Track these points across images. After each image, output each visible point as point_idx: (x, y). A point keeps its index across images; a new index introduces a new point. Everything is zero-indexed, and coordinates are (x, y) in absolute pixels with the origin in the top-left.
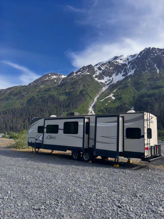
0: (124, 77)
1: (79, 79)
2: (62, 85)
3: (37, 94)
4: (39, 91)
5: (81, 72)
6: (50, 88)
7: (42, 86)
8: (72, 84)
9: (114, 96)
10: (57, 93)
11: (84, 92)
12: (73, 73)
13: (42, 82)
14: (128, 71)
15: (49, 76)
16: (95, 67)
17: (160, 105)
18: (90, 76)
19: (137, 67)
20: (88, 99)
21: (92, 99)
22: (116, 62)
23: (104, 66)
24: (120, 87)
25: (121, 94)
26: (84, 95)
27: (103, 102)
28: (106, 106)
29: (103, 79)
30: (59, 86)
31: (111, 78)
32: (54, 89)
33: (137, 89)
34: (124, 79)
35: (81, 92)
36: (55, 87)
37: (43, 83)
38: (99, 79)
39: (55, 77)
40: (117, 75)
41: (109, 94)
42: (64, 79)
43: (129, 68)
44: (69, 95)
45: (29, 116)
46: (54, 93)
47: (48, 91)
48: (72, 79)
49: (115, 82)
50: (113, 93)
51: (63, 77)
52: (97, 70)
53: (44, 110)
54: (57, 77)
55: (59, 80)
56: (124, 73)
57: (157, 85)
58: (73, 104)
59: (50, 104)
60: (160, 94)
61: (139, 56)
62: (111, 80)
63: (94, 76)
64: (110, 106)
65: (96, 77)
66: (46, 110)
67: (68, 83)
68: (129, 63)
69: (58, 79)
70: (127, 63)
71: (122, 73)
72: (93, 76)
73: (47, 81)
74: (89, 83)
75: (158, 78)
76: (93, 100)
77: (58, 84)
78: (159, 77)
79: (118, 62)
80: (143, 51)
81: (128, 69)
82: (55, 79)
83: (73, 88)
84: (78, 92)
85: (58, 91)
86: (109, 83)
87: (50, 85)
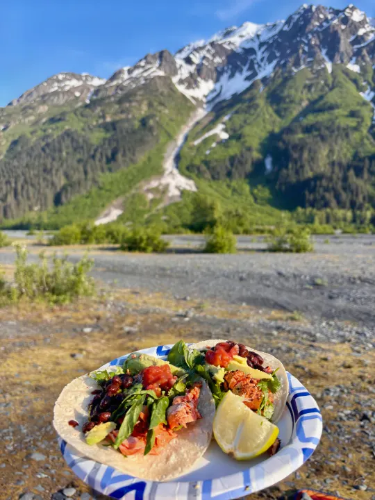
0: (248, 84)
1: (139, 88)
2: (93, 104)
3: (32, 129)
4: (36, 123)
5: (141, 70)
6: (64, 114)
7: (43, 109)
8: (120, 102)
9: (226, 130)
10: (82, 125)
11: (151, 122)
12: (120, 72)
13: (43, 96)
14: (259, 66)
15: (59, 81)
16: (178, 55)
17: (331, 151)
18: (166, 80)
19: (282, 57)
20: (162, 139)
21: (170, 137)
22: (230, 43)
23: (198, 52)
24: (238, 106)
25: (242, 127)
26: (151, 129)
27: (199, 148)
28: (206, 155)
29: (198, 87)
30: (87, 106)
31: (218, 85)
32: (76, 114)
33: (278, 112)
34: (248, 89)
35: (144, 122)
36: (77, 110)
37: (44, 99)
38: (189, 87)
39: (74, 83)
40: (232, 76)
41: (213, 123)
42: (98, 91)
43: (262, 60)
44: (115, 129)
45: (16, 183)
46: (74, 124)
47: (60, 120)
48: (119, 87)
49: (227, 95)
50: (224, 123)
51: (97, 82)
52: (181, 66)
53: (51, 169)
54: (81, 83)
55: (85, 91)
56: (249, 73)
57: (325, 104)
58: (124, 151)
59: (67, 153)
60: (333, 123)
61: (286, 28)
62: (218, 91)
63: (175, 80)
64: (216, 156)
65: (181, 82)
66: (57, 170)
67: (109, 97)
68: (261, 45)
69: (82, 89)
70: (255, 46)
71: (246, 73)
72: (171, 82)
73: (56, 93)
74: (162, 98)
75: (328, 85)
76: (175, 140)
77: (83, 101)
78: (330, 81)
79: (233, 44)
80: (295, 14)
81: (258, 63)
82: (75, 88)
83: (122, 112)
84: (137, 124)
85: (85, 119)
86: (213, 99)
87: (63, 105)
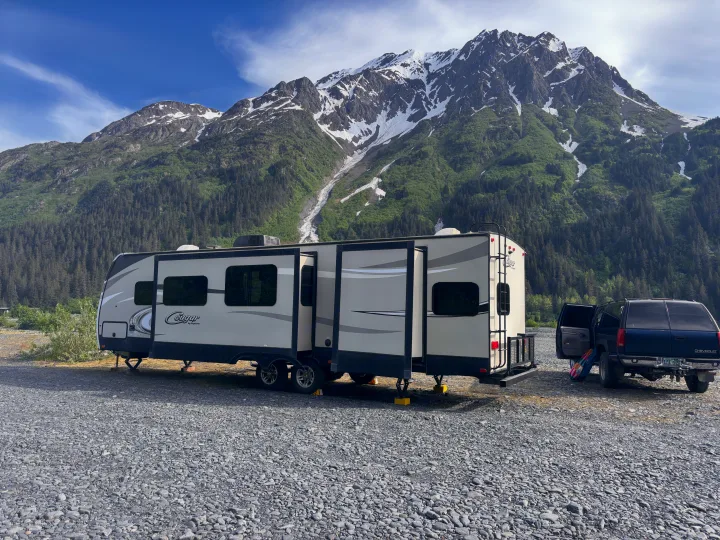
0: (413, 125)
1: (267, 126)
2: (205, 144)
3: (117, 175)
4: (125, 166)
5: (271, 103)
6: (164, 155)
7: (134, 148)
8: (241, 143)
9: (382, 186)
10: (187, 171)
11: (283, 171)
12: (244, 103)
13: (136, 131)
14: (429, 103)
15: (158, 112)
16: (321, 85)
17: (523, 215)
18: (305, 117)
19: (457, 93)
20: (298, 194)
21: (310, 192)
22: (390, 72)
23: (348, 83)
24: (400, 155)
25: (404, 181)
26: (282, 180)
27: (347, 206)
28: (356, 218)
29: (347, 128)
30: (195, 146)
31: (372, 127)
32: (179, 156)
33: (454, 164)
34: (414, 132)
35: (274, 169)
36: (181, 150)
37: (138, 134)
38: (333, 128)
39: (179, 115)
40: (391, 115)
41: (366, 178)
42: (212, 125)
43: (431, 95)
44: (232, 178)
45: (90, 249)
46: (179, 171)
47: (158, 163)
48: (241, 123)
49: (385, 138)
50: (381, 177)
51: (210, 115)
52: (325, 98)
53: (142, 229)
54: (188, 116)
55: (193, 127)
56: (413, 112)
57: (515, 154)
58: (245, 210)
59: (164, 209)
60: (525, 180)
61: (462, 58)
62: (374, 132)
63: (317, 116)
64: (369, 219)
65: (324, 119)
66: (150, 232)
67: (227, 136)
68: (430, 77)
69: (191, 123)
70: (423, 77)
71: (410, 112)
72: (312, 118)
73: (152, 128)
74: (299, 140)
75: (518, 132)
76: (316, 197)
77: (191, 138)
78: (520, 127)
79: (394, 74)
80: (475, 40)
81: (426, 99)
82: (182, 122)
83: (244, 156)
84: (263, 171)
85: (190, 164)
86: (367, 143)
87: (162, 144)
